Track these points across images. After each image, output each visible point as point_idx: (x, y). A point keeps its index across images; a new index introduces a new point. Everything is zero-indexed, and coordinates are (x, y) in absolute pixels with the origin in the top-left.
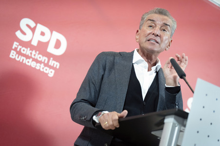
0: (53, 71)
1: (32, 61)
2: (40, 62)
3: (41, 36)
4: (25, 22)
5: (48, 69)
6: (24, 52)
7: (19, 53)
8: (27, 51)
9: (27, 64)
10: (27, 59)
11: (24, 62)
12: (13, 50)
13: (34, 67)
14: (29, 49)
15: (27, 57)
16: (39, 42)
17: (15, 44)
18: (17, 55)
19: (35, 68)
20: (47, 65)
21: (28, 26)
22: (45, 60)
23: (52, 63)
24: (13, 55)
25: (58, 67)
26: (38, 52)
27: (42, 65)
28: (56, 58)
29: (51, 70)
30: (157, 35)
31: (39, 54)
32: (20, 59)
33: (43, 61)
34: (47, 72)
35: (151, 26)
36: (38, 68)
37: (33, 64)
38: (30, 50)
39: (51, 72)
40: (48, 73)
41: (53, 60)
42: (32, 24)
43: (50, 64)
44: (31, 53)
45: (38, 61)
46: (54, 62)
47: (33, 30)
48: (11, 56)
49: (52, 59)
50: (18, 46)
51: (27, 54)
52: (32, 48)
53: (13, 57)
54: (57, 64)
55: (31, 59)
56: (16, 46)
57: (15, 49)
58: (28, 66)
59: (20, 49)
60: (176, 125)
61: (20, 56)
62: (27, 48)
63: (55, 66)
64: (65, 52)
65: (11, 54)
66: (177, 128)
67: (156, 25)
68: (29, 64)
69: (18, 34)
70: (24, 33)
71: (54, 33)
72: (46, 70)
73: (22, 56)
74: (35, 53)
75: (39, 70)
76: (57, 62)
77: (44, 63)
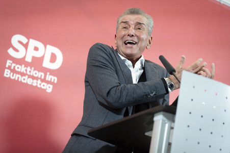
0: (51, 86)
1: (28, 78)
2: (37, 78)
3: (35, 52)
4: (16, 39)
5: (45, 84)
6: (19, 70)
7: (14, 71)
8: (22, 69)
9: (23, 81)
10: (22, 76)
11: (20, 80)
12: (7, 68)
13: (30, 84)
14: (23, 66)
15: (23, 74)
16: (34, 58)
17: (9, 63)
18: (12, 74)
19: (32, 85)
20: (44, 80)
21: (20, 42)
22: (41, 76)
23: (49, 77)
24: (7, 74)
25: (56, 82)
26: (33, 68)
27: (39, 81)
28: (53, 72)
29: (49, 85)
30: (133, 35)
31: (34, 70)
32: (15, 77)
33: (39, 77)
34: (44, 88)
35: (125, 28)
36: (35, 84)
37: (29, 81)
38: (25, 67)
39: (49, 87)
40: (46, 89)
41: (50, 74)
42: (25, 40)
43: (47, 79)
44: (26, 70)
45: (35, 77)
46: (51, 77)
47: (26, 46)
48: (5, 75)
49: (48, 73)
50: (12, 64)
51: (22, 71)
52: (27, 64)
53: (8, 76)
54: (54, 79)
55: (27, 76)
56: (10, 65)
57: (9, 68)
58: (24, 83)
59: (14, 67)
60: (166, 122)
61: (15, 75)
62: (21, 65)
63: (52, 81)
64: (62, 65)
65: (6, 73)
66: (167, 125)
67: (130, 26)
68: (25, 82)
69: (11, 51)
70: (16, 50)
71: (48, 46)
72: (44, 86)
73: (16, 74)
74: (30, 70)
75: (37, 86)
76: (54, 76)
77: (41, 78)
